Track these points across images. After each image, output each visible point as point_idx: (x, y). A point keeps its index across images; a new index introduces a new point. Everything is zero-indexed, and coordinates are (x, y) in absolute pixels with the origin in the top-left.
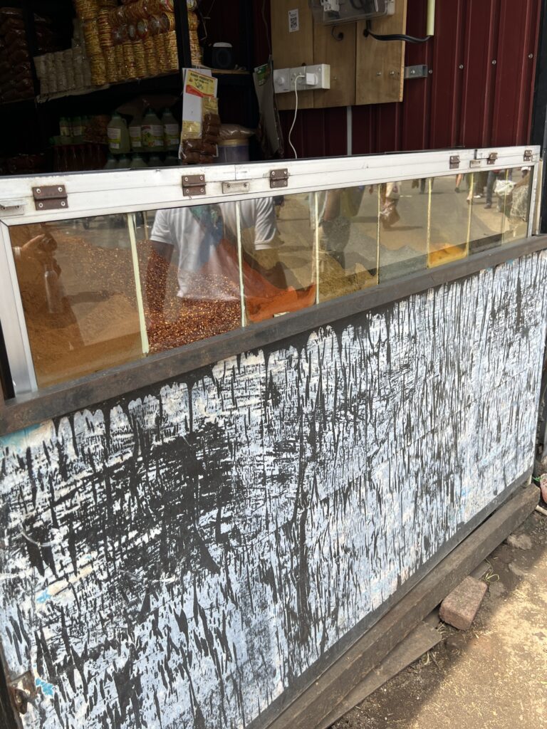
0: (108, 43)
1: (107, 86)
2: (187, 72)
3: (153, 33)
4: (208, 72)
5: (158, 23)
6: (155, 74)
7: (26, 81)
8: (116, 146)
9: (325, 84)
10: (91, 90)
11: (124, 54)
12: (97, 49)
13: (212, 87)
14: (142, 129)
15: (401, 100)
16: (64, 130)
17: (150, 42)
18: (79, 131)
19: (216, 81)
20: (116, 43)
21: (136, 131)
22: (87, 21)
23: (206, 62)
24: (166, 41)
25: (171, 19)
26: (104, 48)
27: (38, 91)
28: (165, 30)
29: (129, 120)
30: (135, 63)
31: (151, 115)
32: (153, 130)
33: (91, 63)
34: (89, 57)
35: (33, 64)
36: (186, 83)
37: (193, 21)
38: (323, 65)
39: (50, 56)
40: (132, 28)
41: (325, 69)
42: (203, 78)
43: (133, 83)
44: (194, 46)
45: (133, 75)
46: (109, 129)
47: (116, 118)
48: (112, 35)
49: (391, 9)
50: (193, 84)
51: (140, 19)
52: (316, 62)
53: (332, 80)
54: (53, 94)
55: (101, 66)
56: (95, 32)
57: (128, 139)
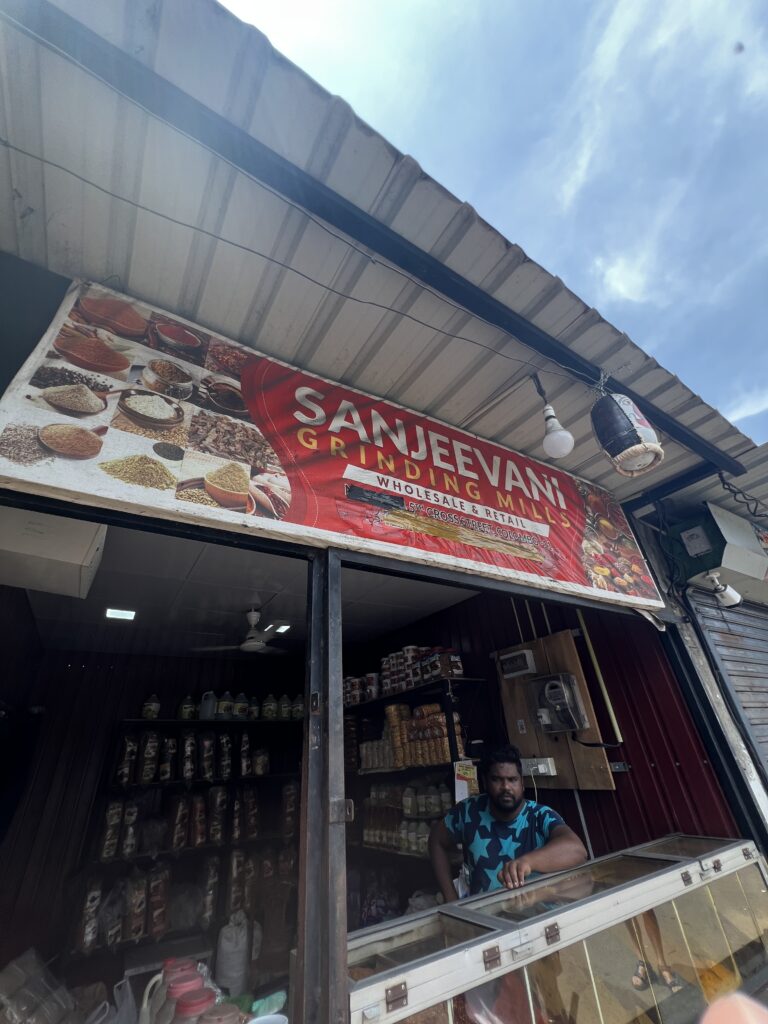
0: (405, 741)
1: (403, 768)
2: (457, 765)
3: (434, 737)
4: (469, 762)
5: (437, 732)
6: (436, 763)
7: (353, 760)
8: (407, 811)
9: (553, 772)
10: (393, 770)
11: (416, 749)
12: (399, 744)
13: (473, 773)
14: (426, 798)
15: (614, 788)
16: (373, 794)
17: (432, 743)
18: (383, 795)
19: (475, 768)
20: (410, 741)
21: (422, 799)
22: (394, 727)
23: (468, 754)
24: (443, 743)
25: (445, 730)
26: (403, 744)
27: (359, 766)
28: (442, 736)
29: (416, 792)
30: (423, 755)
31: (432, 788)
32: (433, 799)
33: (395, 753)
34: (394, 748)
35: (358, 748)
36: (457, 772)
37: (458, 729)
38: (549, 759)
39: (370, 744)
40: (421, 734)
41: (550, 761)
42: (468, 768)
43: (421, 767)
44: (460, 746)
45: (421, 763)
46: (404, 799)
47: (408, 789)
48: (408, 736)
49: (587, 725)
50: (461, 773)
51: (425, 729)
52: (543, 756)
53: (557, 769)
54: (369, 769)
55: (400, 755)
56: (398, 734)
57: (416, 805)
